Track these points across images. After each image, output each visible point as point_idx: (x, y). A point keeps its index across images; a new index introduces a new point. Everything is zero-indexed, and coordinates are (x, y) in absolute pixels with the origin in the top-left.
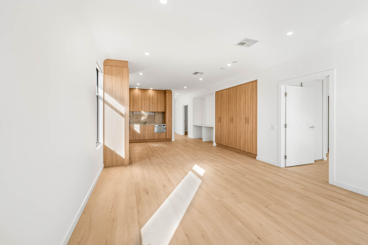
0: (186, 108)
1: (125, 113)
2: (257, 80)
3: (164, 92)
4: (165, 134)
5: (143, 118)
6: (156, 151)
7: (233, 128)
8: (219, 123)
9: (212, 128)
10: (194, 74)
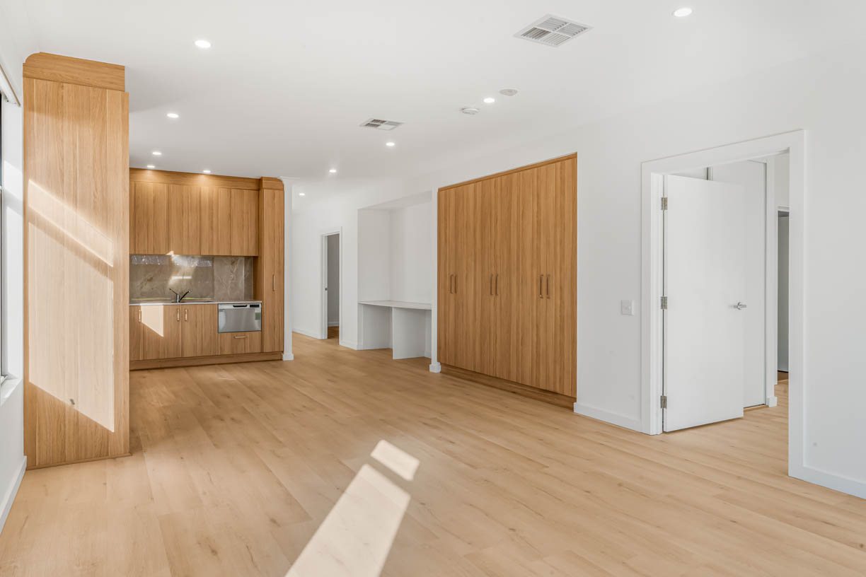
0: (333, 243)
1: (114, 265)
2: (576, 154)
3: (254, 186)
4: (257, 335)
5: (174, 279)
6: (229, 397)
7: (498, 310)
8: (452, 297)
9: (425, 313)
10: (368, 125)
